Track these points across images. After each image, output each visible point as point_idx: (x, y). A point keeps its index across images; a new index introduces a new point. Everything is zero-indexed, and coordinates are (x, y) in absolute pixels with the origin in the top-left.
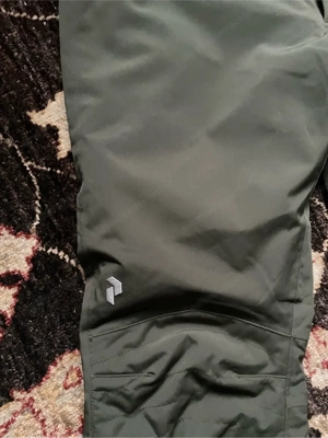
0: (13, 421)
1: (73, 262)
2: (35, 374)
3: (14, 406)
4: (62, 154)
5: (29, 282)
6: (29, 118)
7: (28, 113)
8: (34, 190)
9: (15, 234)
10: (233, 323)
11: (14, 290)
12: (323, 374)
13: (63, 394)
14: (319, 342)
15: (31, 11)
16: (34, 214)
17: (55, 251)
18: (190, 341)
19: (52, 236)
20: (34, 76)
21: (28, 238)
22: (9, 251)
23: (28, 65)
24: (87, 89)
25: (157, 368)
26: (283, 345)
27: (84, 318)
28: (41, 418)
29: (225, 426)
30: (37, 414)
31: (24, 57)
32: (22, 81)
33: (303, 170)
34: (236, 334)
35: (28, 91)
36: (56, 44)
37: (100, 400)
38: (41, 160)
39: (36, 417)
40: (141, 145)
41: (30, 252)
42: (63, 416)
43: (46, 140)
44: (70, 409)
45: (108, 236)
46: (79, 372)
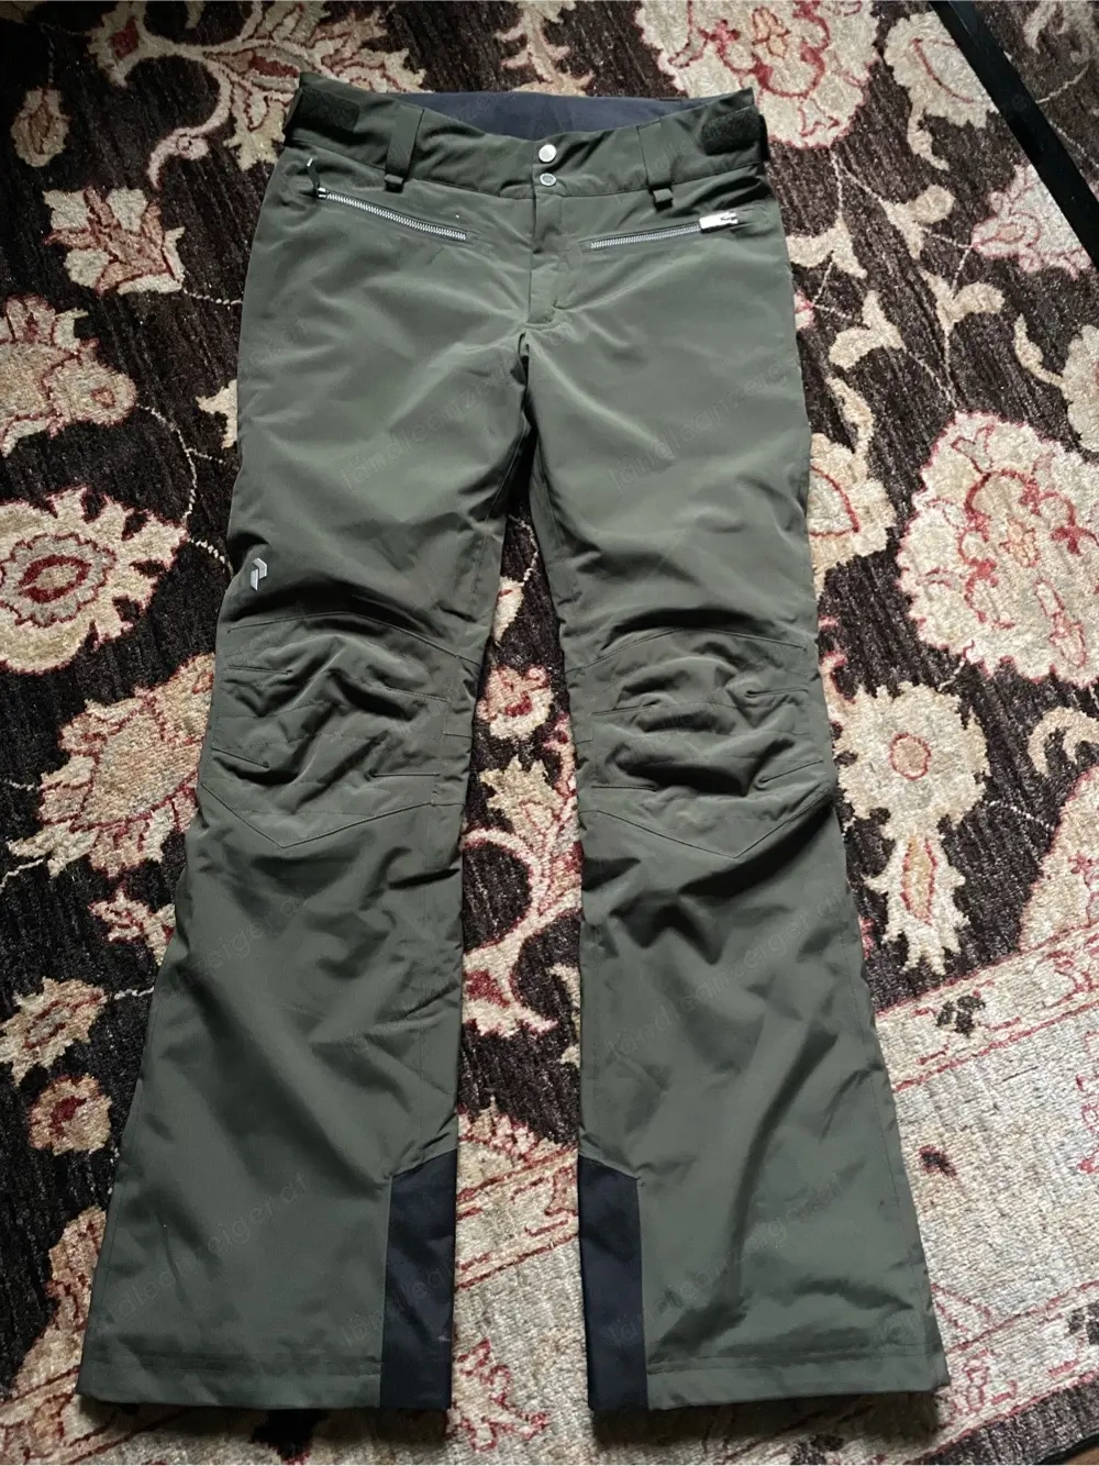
0: (129, 720)
1: (222, 558)
2: (164, 672)
3: (133, 704)
4: (228, 443)
5: (170, 574)
6: (198, 403)
7: (197, 398)
8: (191, 477)
9: (163, 522)
10: (391, 632)
11: (153, 581)
12: (505, 721)
13: (188, 699)
14: (506, 684)
15: (215, 294)
16: (188, 502)
17: (204, 545)
18: (341, 644)
19: (203, 528)
20: (209, 362)
21: (176, 527)
22: (154, 540)
23: (204, 350)
24: (261, 375)
25: (296, 667)
26: (445, 662)
27: (225, 609)
28: (161, 720)
29: (366, 742)
30: (156, 716)
31: (201, 341)
32: (195, 365)
33: (475, 470)
34: (394, 647)
35: (200, 376)
36: (236, 331)
37: (230, 692)
38: (204, 448)
39: (156, 719)
40: (303, 432)
41: (176, 542)
42: (187, 721)
43: (213, 428)
44: (193, 714)
45: (258, 516)
46: (212, 677)
